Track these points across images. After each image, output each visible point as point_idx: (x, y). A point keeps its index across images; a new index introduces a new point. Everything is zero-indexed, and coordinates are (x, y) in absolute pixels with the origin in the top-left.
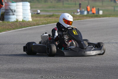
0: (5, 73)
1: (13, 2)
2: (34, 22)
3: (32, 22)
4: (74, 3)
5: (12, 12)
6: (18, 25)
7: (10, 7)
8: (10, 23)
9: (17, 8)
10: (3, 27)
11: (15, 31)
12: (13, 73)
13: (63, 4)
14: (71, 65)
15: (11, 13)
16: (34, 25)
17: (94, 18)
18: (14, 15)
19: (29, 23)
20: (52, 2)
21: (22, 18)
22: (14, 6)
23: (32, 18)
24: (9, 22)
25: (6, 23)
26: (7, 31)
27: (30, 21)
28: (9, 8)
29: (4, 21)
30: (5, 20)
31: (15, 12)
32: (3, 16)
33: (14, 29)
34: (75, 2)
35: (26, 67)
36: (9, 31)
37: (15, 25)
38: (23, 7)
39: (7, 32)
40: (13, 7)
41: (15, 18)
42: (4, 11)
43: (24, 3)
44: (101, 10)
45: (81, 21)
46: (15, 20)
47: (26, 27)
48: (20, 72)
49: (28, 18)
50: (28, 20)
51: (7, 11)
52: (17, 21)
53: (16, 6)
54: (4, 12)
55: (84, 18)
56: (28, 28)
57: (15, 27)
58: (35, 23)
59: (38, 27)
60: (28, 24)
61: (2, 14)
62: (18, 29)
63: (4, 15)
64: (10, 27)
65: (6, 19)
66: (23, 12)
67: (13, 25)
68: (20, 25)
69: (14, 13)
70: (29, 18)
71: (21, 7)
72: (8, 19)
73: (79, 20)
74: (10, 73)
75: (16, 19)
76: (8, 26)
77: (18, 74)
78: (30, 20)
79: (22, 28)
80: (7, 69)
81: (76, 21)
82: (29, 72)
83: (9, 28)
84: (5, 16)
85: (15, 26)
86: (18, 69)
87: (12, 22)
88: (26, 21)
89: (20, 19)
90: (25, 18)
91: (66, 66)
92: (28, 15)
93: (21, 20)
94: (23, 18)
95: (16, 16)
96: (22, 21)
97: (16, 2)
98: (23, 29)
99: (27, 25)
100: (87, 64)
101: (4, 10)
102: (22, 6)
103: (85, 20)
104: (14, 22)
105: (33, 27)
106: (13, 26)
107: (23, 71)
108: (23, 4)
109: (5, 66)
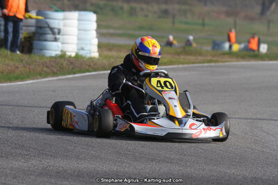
1: (56, 11)
2: (105, 61)
3: (98, 59)
4: (201, 21)
5: (54, 33)
6: (64, 65)
7: (48, 20)
8: (45, 60)
9: (64, 26)
10: (29, 68)
11: (59, 80)
12: (53, 181)
13: (173, 23)
14: (193, 171)
15: (50, 36)
17: (249, 61)
18: (56, 40)
19: (93, 62)
20: (147, 16)
21: (76, 50)
22: (58, 19)
23: (98, 51)
24: (43, 56)
25: (37, 58)
26: (37, 79)
27: (94, 58)
28: (47, 23)
29: (32, 55)
30: (36, 51)
31: (59, 33)
32: (29, 41)
33: (55, 74)
34: (203, 19)
35: (85, 168)
36: (43, 80)
37: (57, 64)
38: (79, 24)
39: (39, 80)
40: (56, 21)
41: (58, 47)
42: (33, 29)
43: (82, 13)
44: (264, 43)
45: (216, 67)
46: (59, 53)
47: (85, 72)
48: (70, 180)
49: (90, 50)
50: (88, 56)
51: (41, 31)
52: (63, 56)
53: (64, 19)
54: (34, 33)
55: (224, 60)
56: (89, 76)
57: (58, 70)
58: (107, 64)
60: (89, 66)
61: (27, 36)
62: (64, 74)
63: (33, 40)
64: (45, 69)
65: (37, 49)
66: (78, 36)
67: (52, 66)
68: (71, 67)
69: (58, 36)
70: (92, 51)
71: (75, 22)
72: (41, 50)
73: (213, 64)
74: (45, 179)
75: (62, 51)
76: (41, 66)
77: (65, 183)
78: (95, 54)
79: (74, 73)
80: (38, 169)
81: (206, 64)
82: (91, 180)
83: (42, 70)
84: (36, 43)
85: (59, 68)
86: (65, 171)
87: (51, 57)
88: (85, 57)
89: (71, 51)
90: (82, 49)
91: (180, 172)
92: (91, 44)
93: (73, 55)
94: (78, 49)
95: (63, 43)
96: (74, 57)
97: (63, 11)
98: (76, 75)
99: (87, 67)
100: (233, 171)
101: (32, 26)
102: (79, 20)
103: (227, 63)
104: (55, 57)
105: (102, 72)
106: (53, 68)
107: (78, 176)
108: (79, 15)
109: (35, 163)
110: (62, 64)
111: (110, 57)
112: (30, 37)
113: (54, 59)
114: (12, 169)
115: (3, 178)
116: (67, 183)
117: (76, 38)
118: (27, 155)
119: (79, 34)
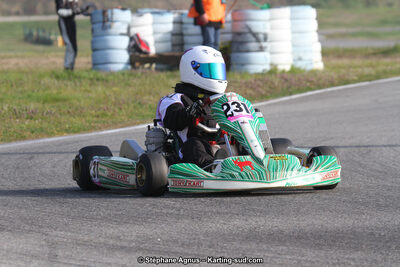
0: (236, 244)
1: (262, 9)
3: (323, 72)
5: (258, 40)
6: (276, 84)
7: (249, 23)
8: (249, 79)
9: (272, 28)
11: (269, 105)
12: (264, 246)
15: (253, 45)
16: (332, 84)
18: (261, 49)
19: (316, 75)
21: (291, 62)
22: (262, 20)
23: (323, 60)
24: (247, 73)
25: (238, 77)
27: (317, 71)
28: (247, 27)
29: (231, 73)
30: (235, 67)
31: (265, 39)
32: (225, 54)
33: (263, 97)
35: (308, 225)
37: (266, 83)
38: (292, 24)
40: (260, 23)
41: (266, 59)
42: (229, 37)
43: (296, 8)
46: (268, 68)
47: (305, 91)
48: (288, 244)
49: (311, 60)
50: (309, 68)
51: (240, 39)
52: (273, 71)
53: (271, 19)
54: (231, 43)
57: (268, 92)
58: (335, 77)
59: (344, 90)
60: (311, 82)
61: (222, 47)
62: (277, 96)
63: (231, 52)
65: (237, 64)
66: (292, 41)
67: (259, 86)
68: (285, 85)
69: (264, 44)
70: (314, 61)
71: (287, 22)
72: (243, 65)
74: (254, 246)
75: (271, 64)
76: (244, 88)
77: (280, 248)
78: (319, 65)
79: (291, 94)
80: (242, 231)
82: (317, 242)
84: (234, 56)
85: (268, 89)
86: (282, 232)
87: (257, 74)
88: (304, 71)
89: (285, 64)
90: (300, 59)
92: (311, 51)
93: (288, 68)
94: (294, 60)
95: (271, 53)
96: (289, 72)
97: (270, 7)
98: (294, 97)
99: (308, 84)
101: (227, 33)
102: (292, 19)
104: (262, 74)
105: (329, 89)
106: (260, 89)
107: (299, 238)
108: (292, 12)
109: (238, 223)
110: (272, 83)
111: (339, 67)
112: (225, 48)
113: (260, 77)
114: (207, 234)
115: (196, 247)
116: (284, 248)
117: (290, 44)
118: (227, 213)
119: (293, 38)
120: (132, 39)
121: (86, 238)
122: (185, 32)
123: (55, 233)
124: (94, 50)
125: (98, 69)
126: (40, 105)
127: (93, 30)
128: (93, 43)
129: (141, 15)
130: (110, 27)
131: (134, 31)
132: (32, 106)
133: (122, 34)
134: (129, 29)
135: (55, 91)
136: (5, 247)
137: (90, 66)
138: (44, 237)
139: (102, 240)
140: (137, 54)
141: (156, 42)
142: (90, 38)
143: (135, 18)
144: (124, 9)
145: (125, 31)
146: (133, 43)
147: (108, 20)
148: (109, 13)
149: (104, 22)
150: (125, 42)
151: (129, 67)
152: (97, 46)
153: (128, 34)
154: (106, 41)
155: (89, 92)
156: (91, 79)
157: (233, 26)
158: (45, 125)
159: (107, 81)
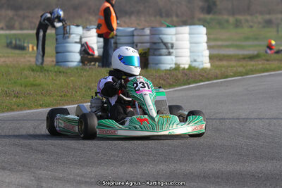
1: (168, 27)
2: (217, 71)
3: (210, 70)
5: (167, 48)
6: (179, 77)
7: (161, 36)
8: (161, 73)
9: (177, 40)
13: (278, 31)
15: (164, 51)
16: (217, 78)
18: (169, 54)
19: (206, 72)
20: (251, 27)
21: (189, 63)
22: (170, 34)
23: (210, 62)
24: (159, 70)
25: (154, 72)
27: (206, 68)
28: (160, 38)
29: (149, 69)
30: (151, 65)
31: (172, 47)
32: (145, 57)
33: (171, 86)
35: (210, 169)
37: (173, 76)
38: (190, 37)
40: (169, 37)
41: (172, 60)
42: (148, 45)
43: (192, 27)
46: (173, 66)
47: (199, 82)
49: (202, 62)
50: (201, 67)
51: (155, 47)
52: (177, 68)
53: (176, 34)
54: (149, 49)
57: (173, 82)
58: (219, 73)
60: (202, 76)
61: (143, 52)
62: (180, 86)
63: (149, 55)
65: (153, 64)
66: (190, 49)
67: (168, 78)
68: (185, 78)
69: (171, 50)
70: (205, 62)
71: (187, 36)
72: (157, 64)
75: (176, 64)
76: (158, 80)
77: (192, 184)
78: (208, 65)
79: (189, 84)
80: (166, 173)
82: (217, 180)
84: (151, 58)
85: (174, 80)
87: (166, 70)
88: (198, 68)
89: (185, 63)
90: (195, 61)
92: (203, 56)
93: (187, 67)
94: (191, 62)
95: (176, 57)
96: (188, 69)
97: (175, 26)
98: (191, 86)
99: (201, 78)
101: (147, 43)
102: (190, 34)
104: (170, 70)
105: (215, 81)
106: (169, 80)
108: (190, 29)
109: (163, 167)
110: (177, 76)
111: (221, 67)
112: (145, 53)
113: (170, 72)
114: (142, 174)
117: (188, 50)
119: (191, 47)
120: (82, 46)
121: (61, 176)
122: (118, 41)
123: (40, 172)
124: (57, 53)
125: (60, 66)
126: (23, 89)
127: (56, 39)
128: (56, 48)
129: (89, 30)
130: (68, 37)
131: (84, 40)
132: (17, 89)
133: (76, 42)
134: (81, 39)
135: (32, 79)
136: (7, 181)
137: (54, 63)
138: (33, 174)
139: (72, 177)
140: (86, 55)
141: (98, 48)
142: (55, 45)
143: (85, 32)
144: (78, 26)
145: (78, 40)
146: (83, 48)
147: (67, 33)
148: (68, 28)
149: (64, 34)
150: (78, 47)
151: (81, 64)
152: (59, 50)
153: (80, 42)
154: (65, 46)
155: (55, 80)
156: (56, 72)
157: (151, 38)
158: (27, 101)
159: (66, 73)
